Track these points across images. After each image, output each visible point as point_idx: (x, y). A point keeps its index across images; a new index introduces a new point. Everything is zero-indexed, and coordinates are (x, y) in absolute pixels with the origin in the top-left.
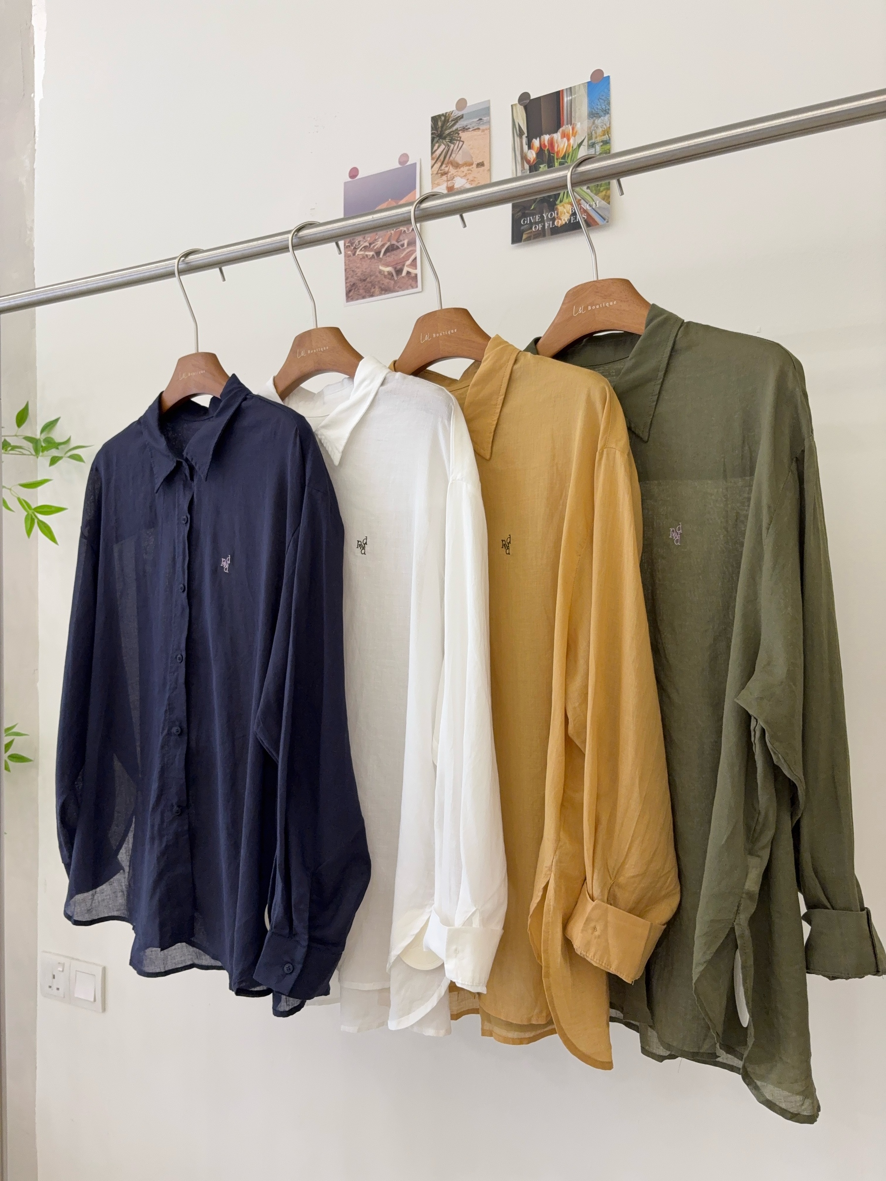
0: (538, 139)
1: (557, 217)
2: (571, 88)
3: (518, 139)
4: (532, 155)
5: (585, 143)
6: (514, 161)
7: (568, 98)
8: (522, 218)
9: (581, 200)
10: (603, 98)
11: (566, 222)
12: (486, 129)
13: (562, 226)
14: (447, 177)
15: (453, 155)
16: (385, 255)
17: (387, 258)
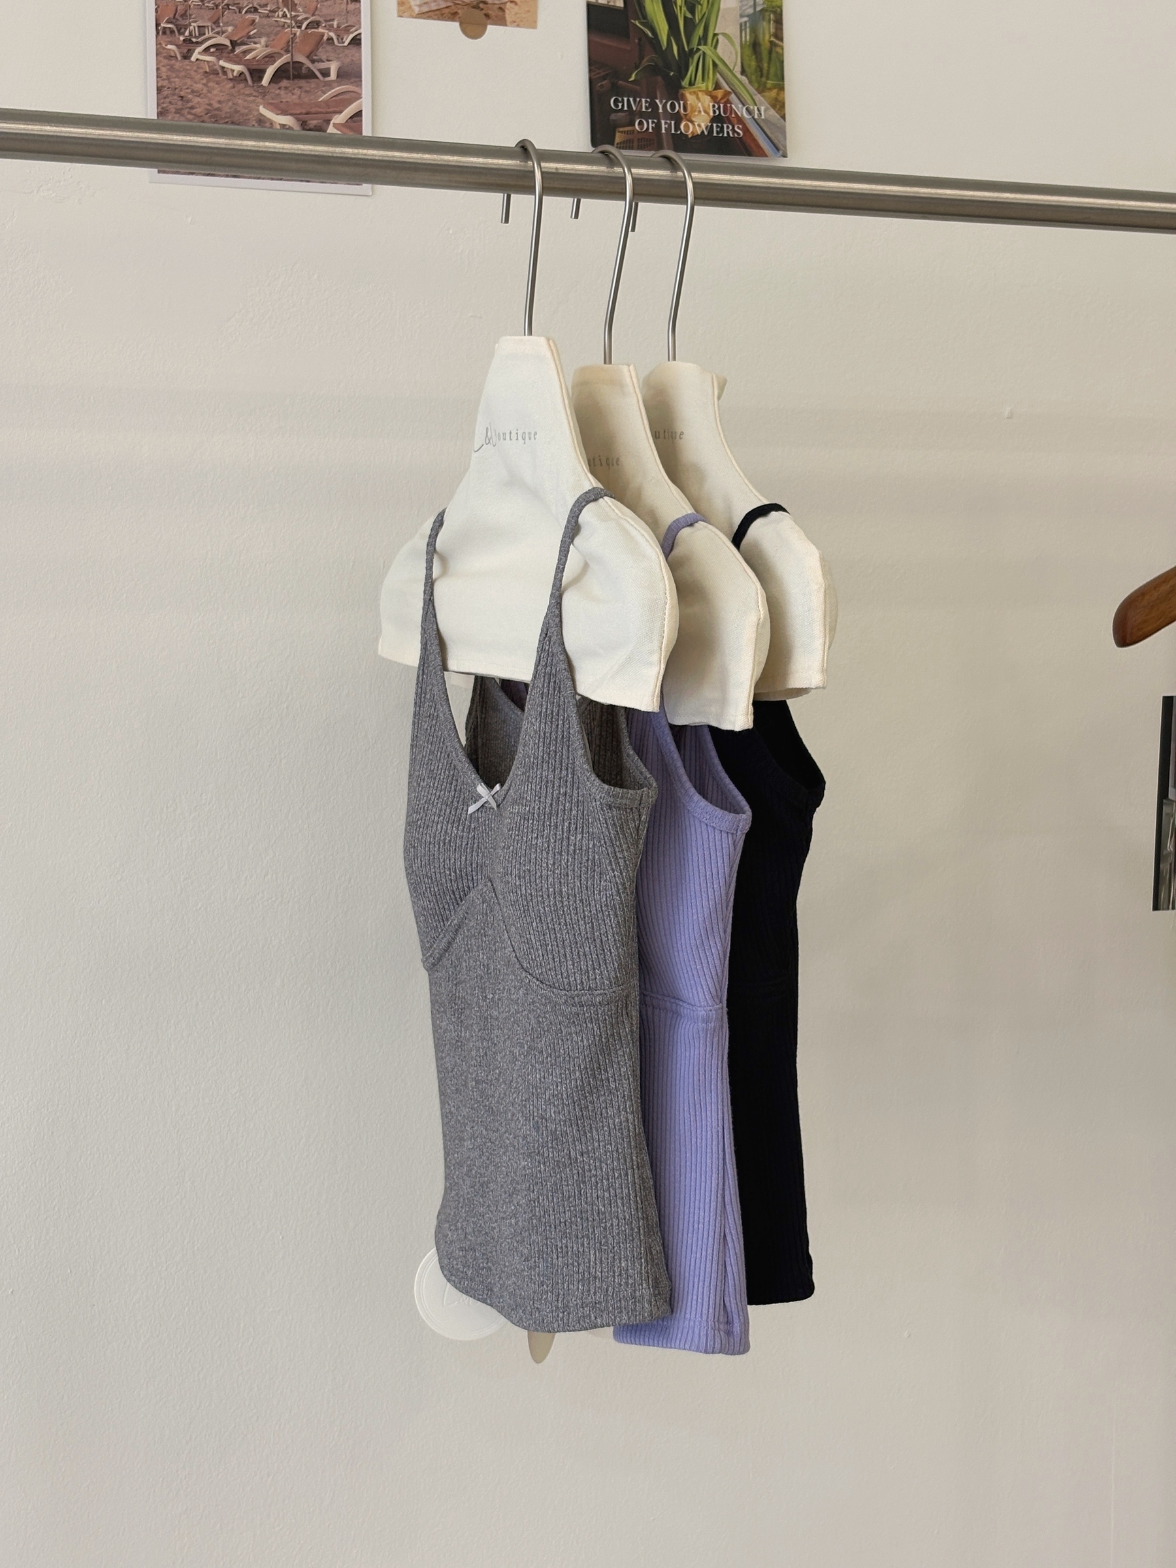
1: (686, 115)
8: (612, 97)
9: (729, 92)
11: (703, 132)
13: (696, 137)
16: (277, 83)
17: (282, 92)
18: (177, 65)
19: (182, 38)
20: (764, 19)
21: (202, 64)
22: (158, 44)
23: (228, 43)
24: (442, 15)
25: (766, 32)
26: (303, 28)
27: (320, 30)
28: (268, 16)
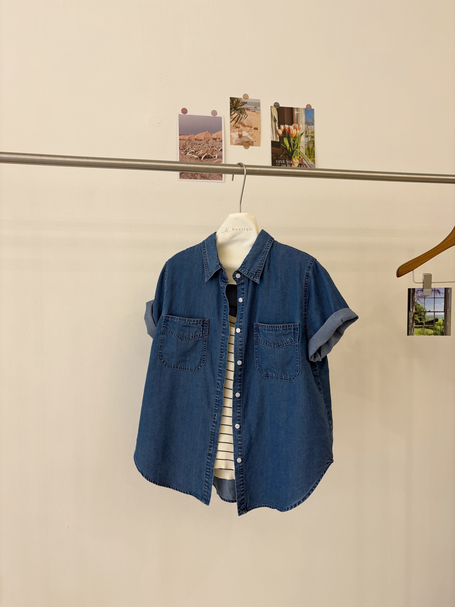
0: (283, 126)
1: (293, 164)
2: (298, 108)
3: (274, 122)
4: (280, 132)
5: (304, 134)
6: (272, 132)
7: (297, 112)
8: (276, 160)
9: (303, 159)
10: (311, 117)
12: (259, 113)
14: (239, 129)
15: (242, 120)
16: (204, 159)
17: (206, 161)
18: (184, 156)
19: (185, 151)
20: (310, 143)
21: (189, 156)
22: (180, 152)
23: (194, 151)
24: (240, 144)
25: (311, 146)
26: (210, 148)
27: (214, 148)
28: (203, 146)
